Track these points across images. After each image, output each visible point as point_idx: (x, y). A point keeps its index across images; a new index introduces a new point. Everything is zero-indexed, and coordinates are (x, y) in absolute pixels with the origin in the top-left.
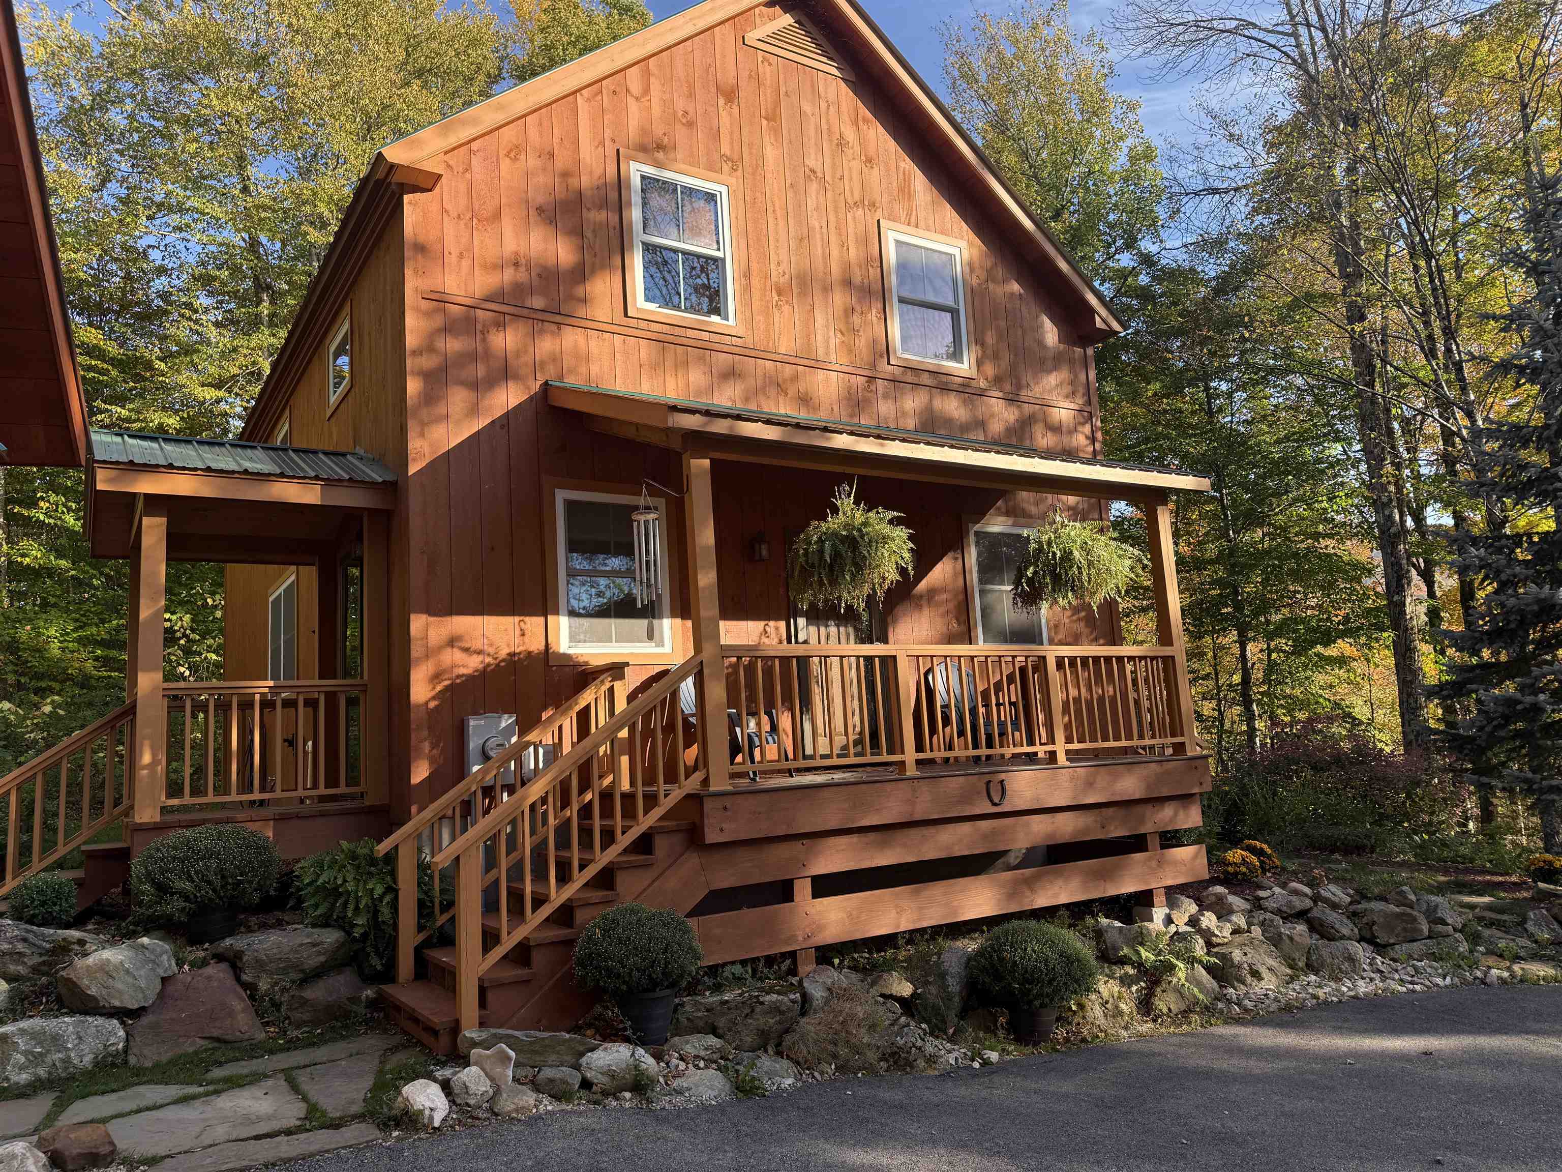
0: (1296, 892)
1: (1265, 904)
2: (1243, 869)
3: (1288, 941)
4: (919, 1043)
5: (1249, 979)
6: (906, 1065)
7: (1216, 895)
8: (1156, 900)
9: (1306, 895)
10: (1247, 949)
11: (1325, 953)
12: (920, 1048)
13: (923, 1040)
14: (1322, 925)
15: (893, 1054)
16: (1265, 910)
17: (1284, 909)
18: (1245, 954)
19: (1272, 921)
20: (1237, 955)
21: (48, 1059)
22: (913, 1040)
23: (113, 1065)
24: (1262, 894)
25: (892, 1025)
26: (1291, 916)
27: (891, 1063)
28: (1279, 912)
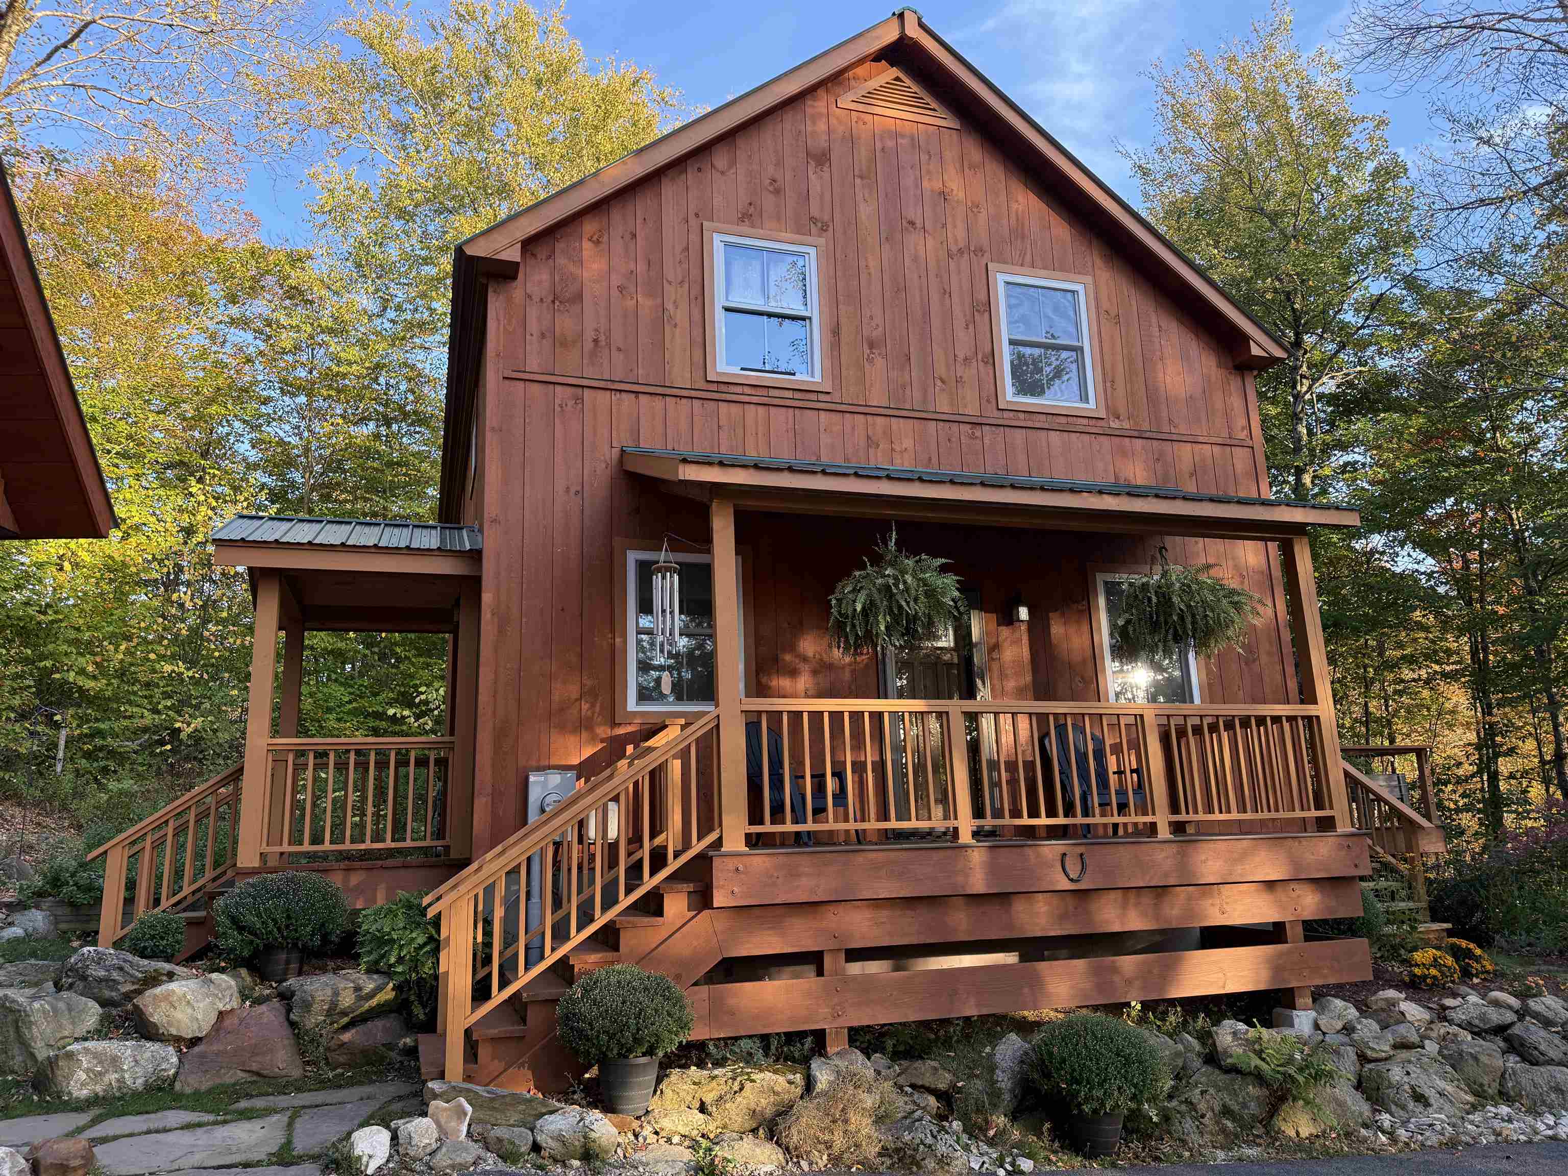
0: (1496, 1003)
1: (1451, 1014)
2: (1433, 972)
3: (1471, 1061)
4: (929, 1140)
5: (1411, 1105)
6: (911, 1163)
7: (1386, 1000)
8: (1299, 1002)
9: (1510, 1007)
10: (1411, 1068)
11: (1524, 1080)
12: (930, 1146)
13: (935, 1137)
14: (1522, 1045)
15: (897, 1150)
16: (1451, 1022)
17: (1476, 1022)
18: (1408, 1073)
19: (1455, 1035)
20: (1396, 1074)
21: (106, 1080)
22: (922, 1136)
23: (160, 1089)
24: (1449, 1002)
25: (905, 1118)
26: (1486, 1031)
27: (895, 1159)
28: (1468, 1026)
